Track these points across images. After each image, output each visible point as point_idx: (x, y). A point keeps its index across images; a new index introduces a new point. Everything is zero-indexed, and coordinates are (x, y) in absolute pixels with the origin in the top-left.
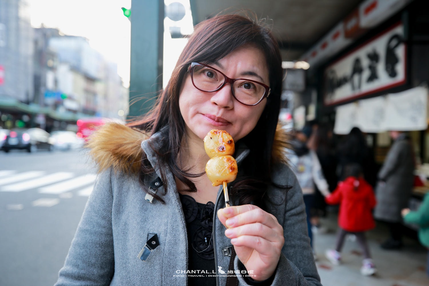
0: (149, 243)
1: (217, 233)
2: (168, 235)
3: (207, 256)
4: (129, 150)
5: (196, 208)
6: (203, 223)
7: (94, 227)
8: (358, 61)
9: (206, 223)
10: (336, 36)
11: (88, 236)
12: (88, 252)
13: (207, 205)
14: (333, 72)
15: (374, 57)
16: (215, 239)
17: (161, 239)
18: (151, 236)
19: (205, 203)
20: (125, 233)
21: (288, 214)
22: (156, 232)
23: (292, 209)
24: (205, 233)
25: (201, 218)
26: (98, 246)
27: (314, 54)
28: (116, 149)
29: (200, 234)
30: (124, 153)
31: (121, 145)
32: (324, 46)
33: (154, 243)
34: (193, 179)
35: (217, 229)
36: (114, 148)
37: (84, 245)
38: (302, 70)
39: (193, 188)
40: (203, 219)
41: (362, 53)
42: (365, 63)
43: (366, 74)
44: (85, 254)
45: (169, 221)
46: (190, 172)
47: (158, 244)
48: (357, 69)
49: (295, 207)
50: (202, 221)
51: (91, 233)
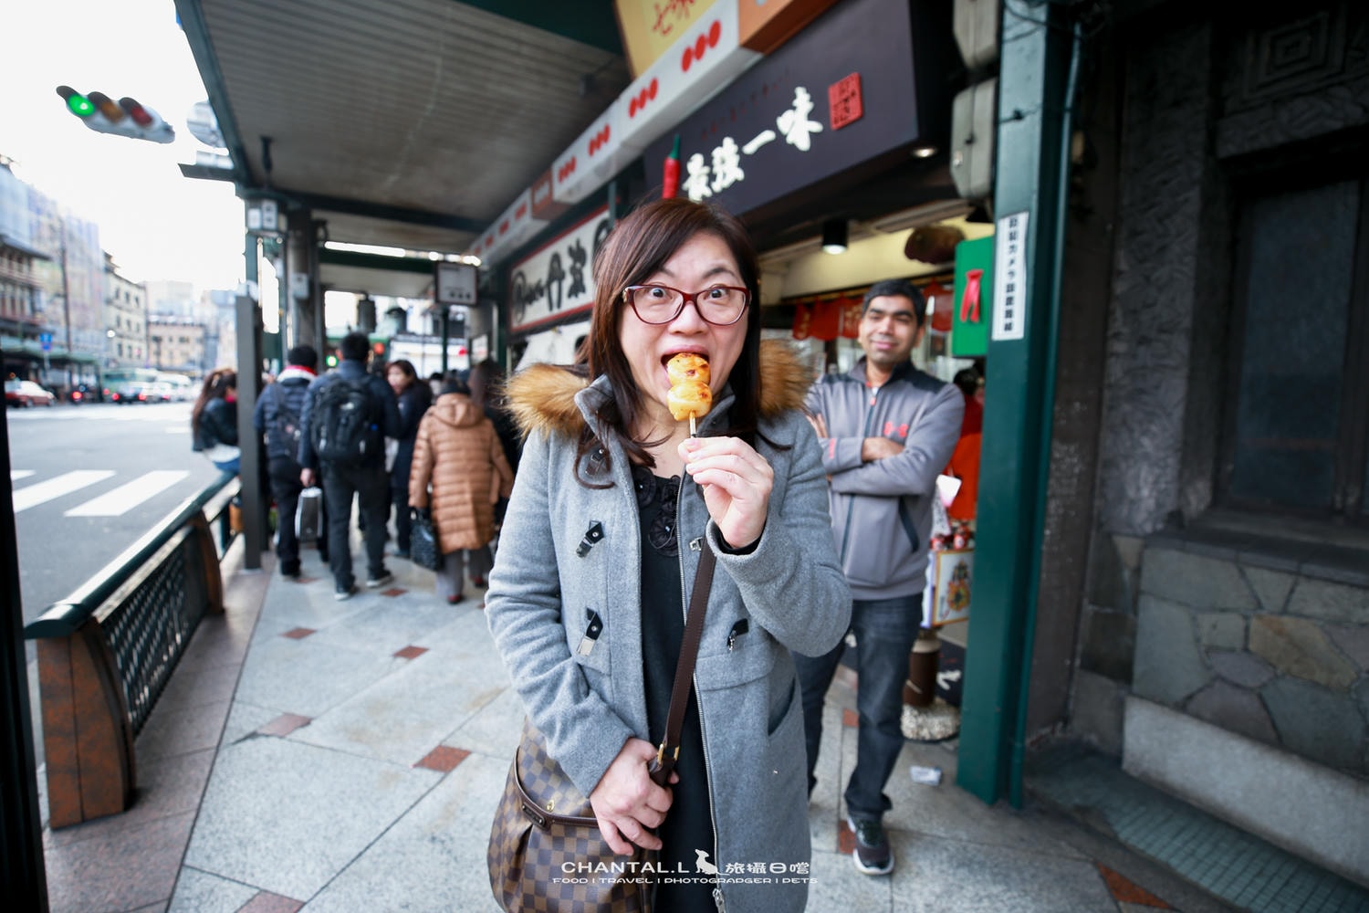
0: (589, 535)
1: (682, 519)
2: (616, 525)
3: (668, 552)
4: (561, 404)
5: (654, 485)
6: (665, 506)
7: (531, 507)
8: (556, 258)
9: (669, 506)
10: (520, 213)
11: (524, 520)
12: (529, 543)
13: (671, 480)
14: (521, 274)
15: (578, 254)
16: (680, 528)
17: (607, 529)
18: (594, 524)
19: (668, 476)
20: (563, 519)
21: (790, 482)
22: (600, 520)
23: (795, 475)
24: (667, 520)
25: (663, 499)
26: (541, 533)
27: (490, 242)
28: (543, 404)
29: (659, 522)
30: (555, 409)
31: (550, 397)
32: (504, 228)
33: (596, 535)
34: (650, 450)
35: (683, 513)
36: (540, 402)
37: (520, 534)
38: (472, 265)
39: (650, 461)
40: (666, 501)
41: (562, 246)
42: (567, 262)
43: (568, 282)
44: (524, 546)
45: (618, 506)
46: (648, 440)
47: (601, 536)
48: (556, 274)
49: (802, 473)
50: (664, 503)
51: (528, 517)
